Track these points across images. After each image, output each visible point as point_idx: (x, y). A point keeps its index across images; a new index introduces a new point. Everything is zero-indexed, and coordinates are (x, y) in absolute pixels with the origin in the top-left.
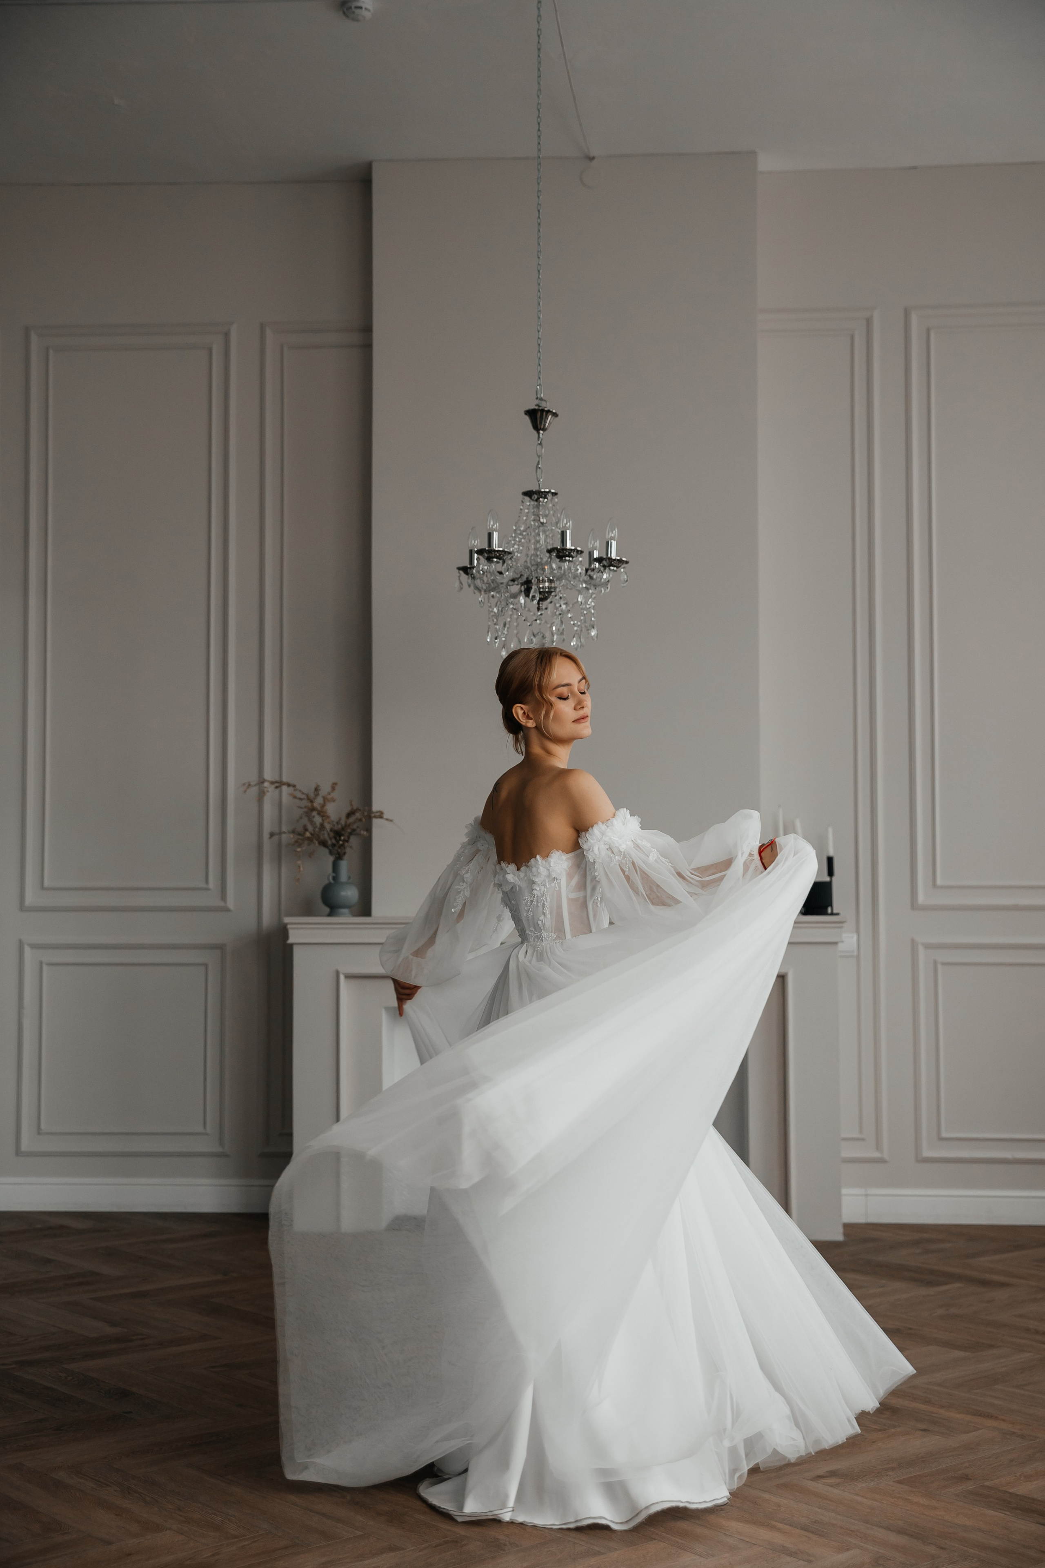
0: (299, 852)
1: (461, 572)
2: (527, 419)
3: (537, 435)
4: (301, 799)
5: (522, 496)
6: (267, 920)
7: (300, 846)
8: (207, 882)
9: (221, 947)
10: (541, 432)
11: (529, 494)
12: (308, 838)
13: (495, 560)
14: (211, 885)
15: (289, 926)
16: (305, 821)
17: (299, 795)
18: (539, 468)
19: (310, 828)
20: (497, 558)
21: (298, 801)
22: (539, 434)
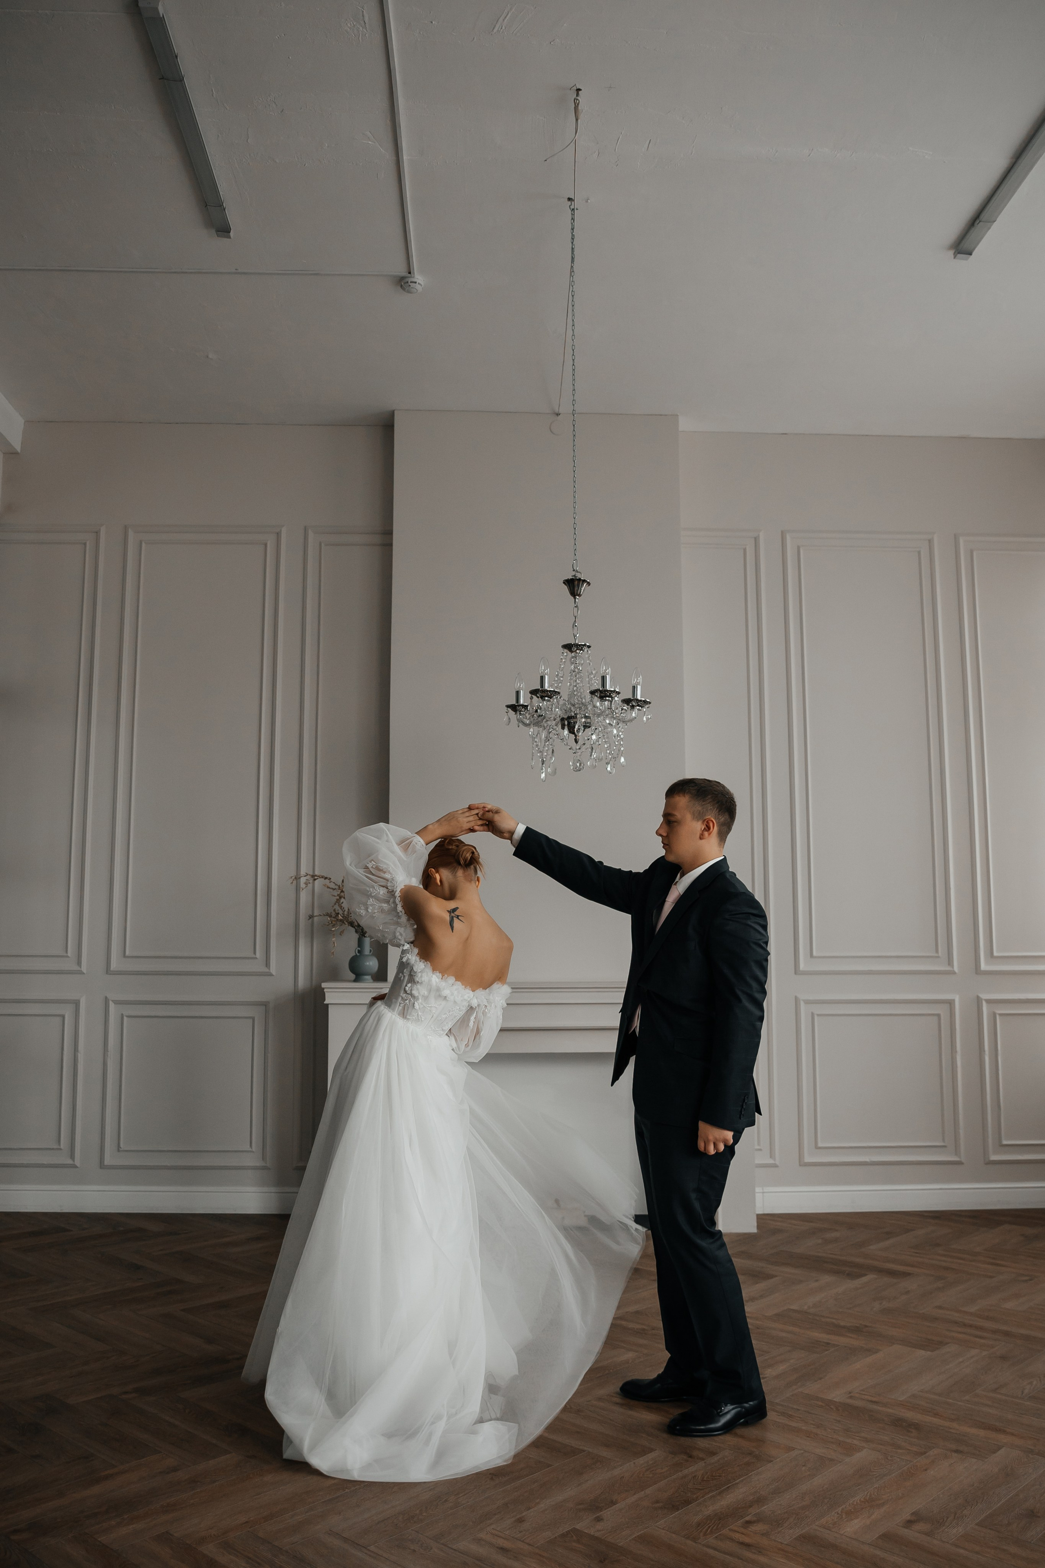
0: (334, 931)
1: (509, 709)
2: (565, 588)
3: (574, 600)
4: (334, 889)
5: (562, 650)
6: (302, 983)
7: (334, 926)
8: (255, 953)
9: (265, 1004)
10: (577, 597)
11: (568, 647)
12: (341, 920)
13: (547, 698)
14: (258, 955)
15: (325, 990)
16: (337, 907)
17: (332, 886)
18: (576, 626)
19: (341, 912)
20: (548, 697)
21: (332, 890)
22: (575, 598)
